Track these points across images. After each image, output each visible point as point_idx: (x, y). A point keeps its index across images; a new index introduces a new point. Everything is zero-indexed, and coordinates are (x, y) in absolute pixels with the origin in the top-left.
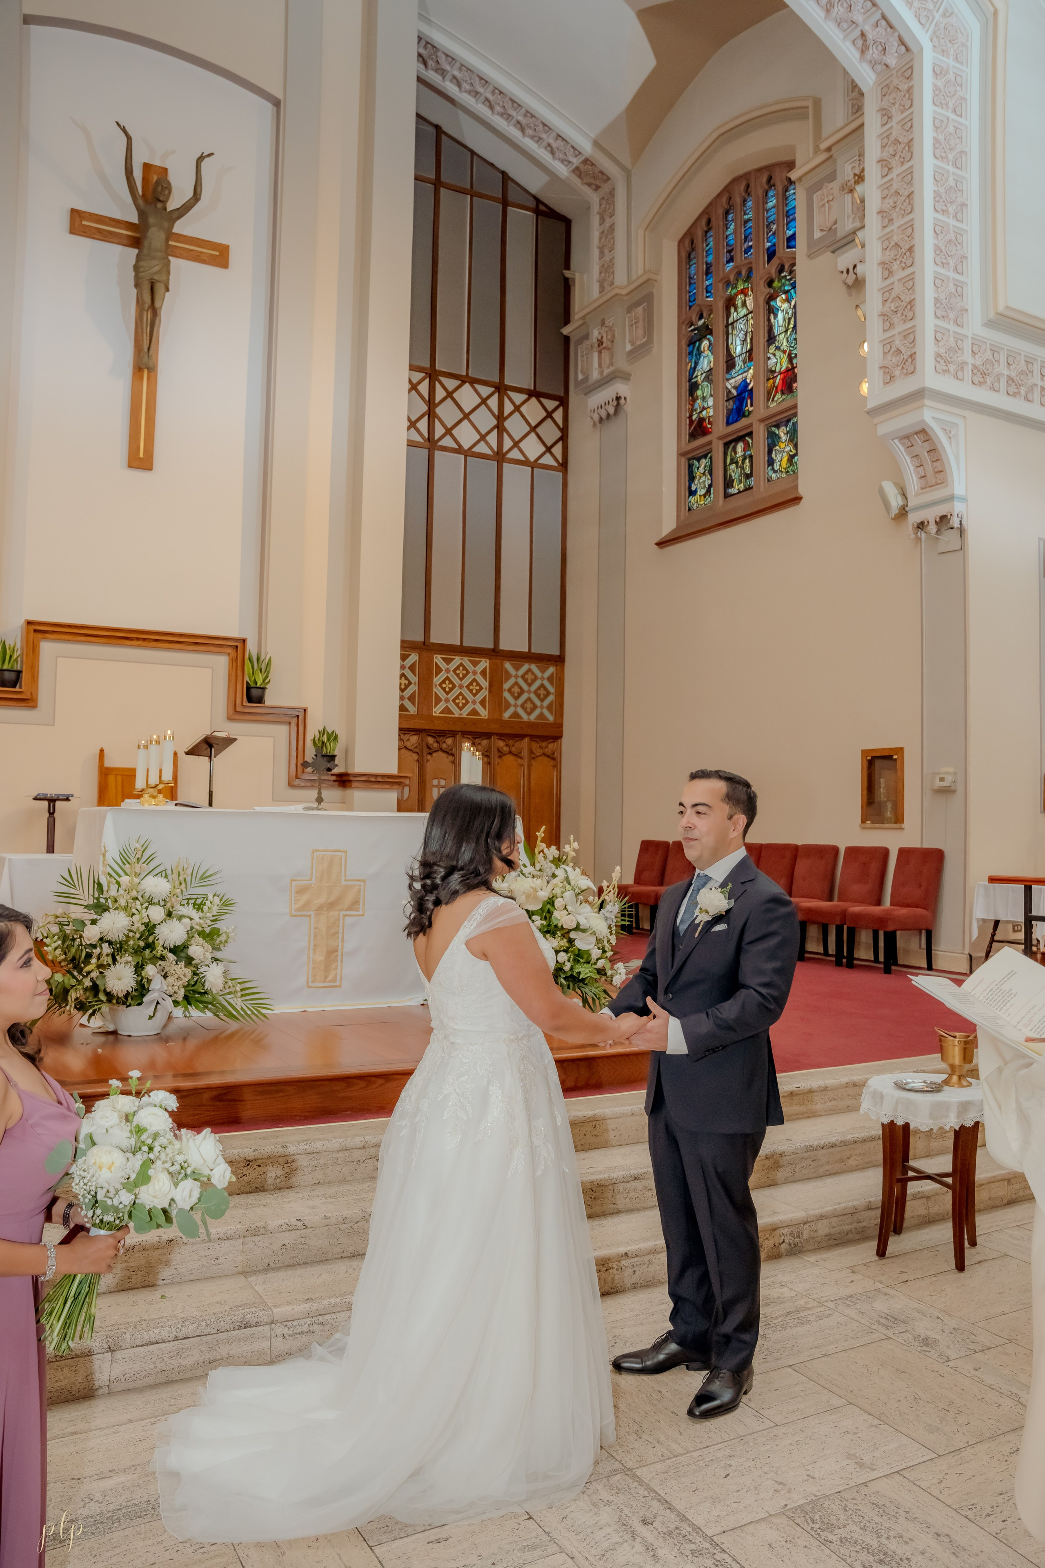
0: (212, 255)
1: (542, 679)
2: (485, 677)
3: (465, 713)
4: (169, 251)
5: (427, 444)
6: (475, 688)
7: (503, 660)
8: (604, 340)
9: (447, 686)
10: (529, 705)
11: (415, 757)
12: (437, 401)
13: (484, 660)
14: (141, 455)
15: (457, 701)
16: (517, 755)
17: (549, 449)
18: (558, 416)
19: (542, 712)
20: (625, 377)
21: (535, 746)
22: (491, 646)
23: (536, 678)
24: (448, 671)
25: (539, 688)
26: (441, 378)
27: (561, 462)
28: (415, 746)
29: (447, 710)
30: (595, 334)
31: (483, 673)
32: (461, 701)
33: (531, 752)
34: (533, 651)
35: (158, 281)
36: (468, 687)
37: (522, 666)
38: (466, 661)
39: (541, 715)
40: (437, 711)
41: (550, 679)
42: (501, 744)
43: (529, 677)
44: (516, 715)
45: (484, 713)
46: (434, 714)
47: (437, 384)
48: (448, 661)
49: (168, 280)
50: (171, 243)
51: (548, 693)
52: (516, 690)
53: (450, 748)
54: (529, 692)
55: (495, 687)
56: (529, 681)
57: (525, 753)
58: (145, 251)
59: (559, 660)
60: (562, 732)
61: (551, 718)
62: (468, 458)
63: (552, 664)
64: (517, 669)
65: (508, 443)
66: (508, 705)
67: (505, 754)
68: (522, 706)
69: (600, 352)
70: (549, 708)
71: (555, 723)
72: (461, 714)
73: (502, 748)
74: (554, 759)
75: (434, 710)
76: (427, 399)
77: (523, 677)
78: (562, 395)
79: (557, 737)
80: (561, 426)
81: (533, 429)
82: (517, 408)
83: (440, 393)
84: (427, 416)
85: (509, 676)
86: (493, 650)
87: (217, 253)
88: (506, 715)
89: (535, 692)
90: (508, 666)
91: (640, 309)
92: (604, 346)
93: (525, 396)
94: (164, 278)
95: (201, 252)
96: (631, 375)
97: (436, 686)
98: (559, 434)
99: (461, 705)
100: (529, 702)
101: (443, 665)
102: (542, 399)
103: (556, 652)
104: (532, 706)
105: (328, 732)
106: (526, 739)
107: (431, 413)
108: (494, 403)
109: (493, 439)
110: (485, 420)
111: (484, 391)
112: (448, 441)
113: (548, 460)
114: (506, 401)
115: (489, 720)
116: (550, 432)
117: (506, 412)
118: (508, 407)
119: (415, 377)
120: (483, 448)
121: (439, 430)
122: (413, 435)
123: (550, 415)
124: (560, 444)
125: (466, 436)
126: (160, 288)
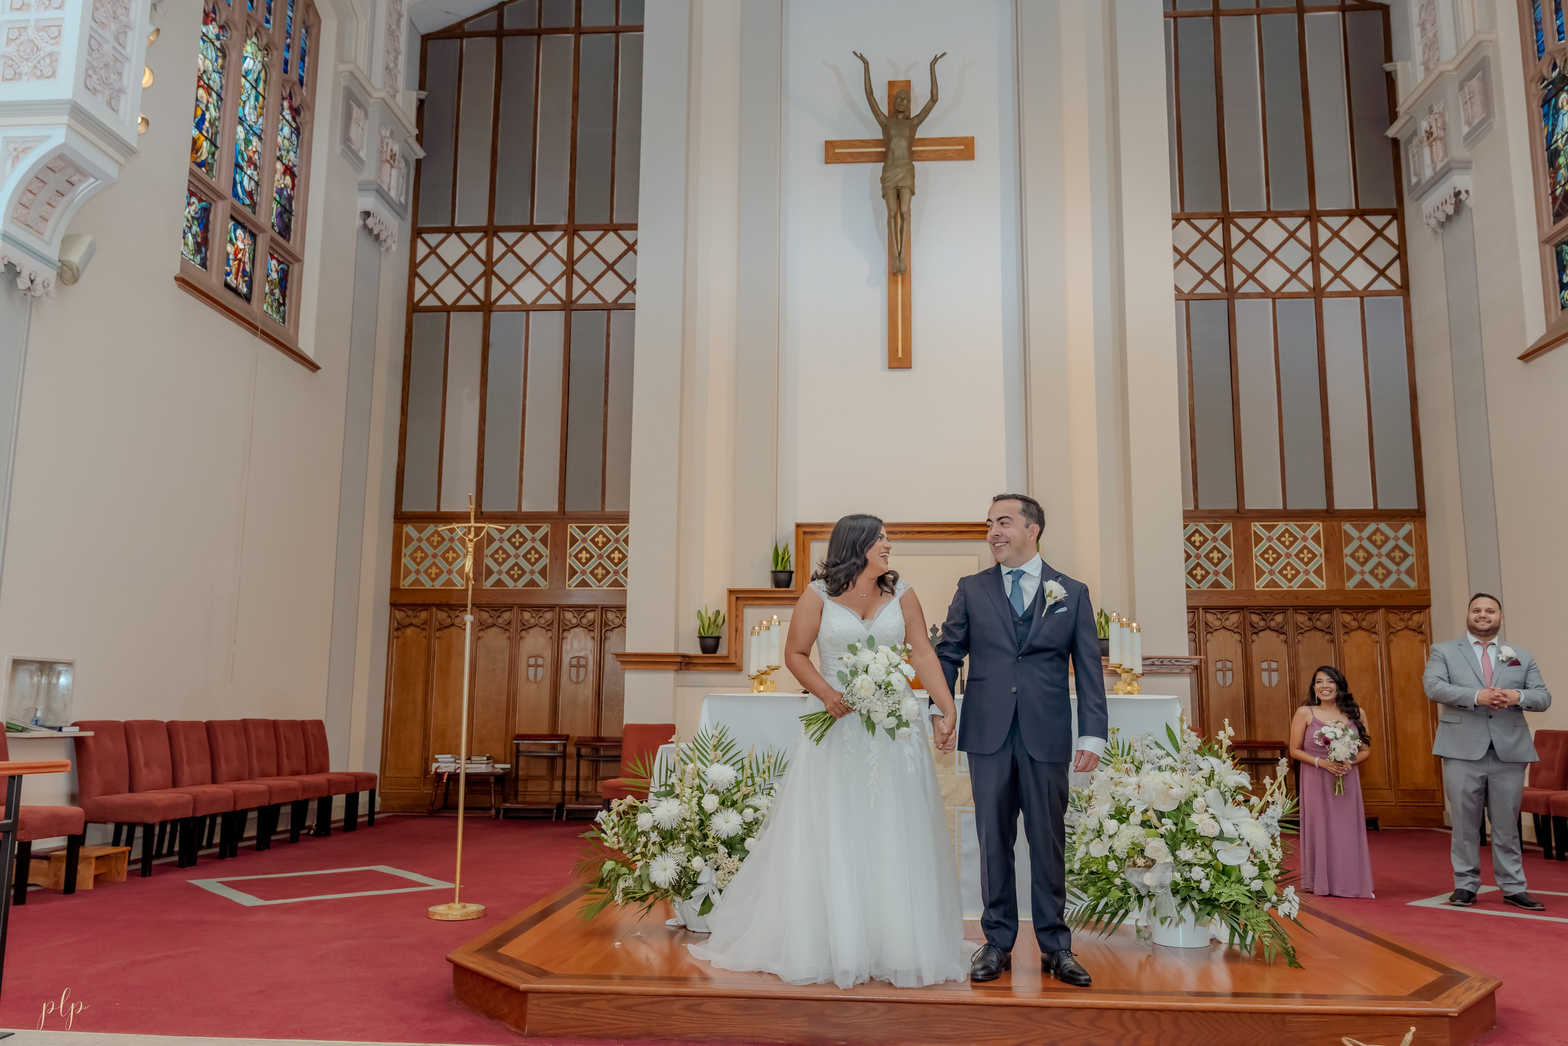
0: (957, 150)
1: (1396, 538)
2: (1318, 542)
3: (1295, 585)
4: (913, 156)
5: (1226, 294)
6: (1306, 556)
7: (1341, 521)
8: (1434, 129)
9: (1270, 556)
10: (1380, 571)
11: (1237, 637)
12: (1233, 246)
13: (1315, 523)
14: (900, 355)
15: (1285, 572)
16: (1371, 630)
17: (1382, 273)
18: (1392, 232)
19: (1400, 577)
20: (1465, 166)
21: (1393, 618)
22: (1323, 506)
23: (1387, 539)
24: (1270, 539)
25: (1393, 550)
26: (1237, 220)
27: (1399, 283)
28: (1236, 625)
29: (1273, 583)
30: (1424, 125)
31: (1316, 538)
32: (1289, 572)
33: (1388, 625)
34: (1380, 507)
35: (902, 187)
36: (1297, 555)
37: (1367, 526)
38: (1291, 527)
39: (1401, 582)
40: (1259, 585)
41: (1408, 538)
42: (1347, 618)
43: (1378, 538)
44: (1363, 583)
45: (1321, 584)
46: (1256, 589)
47: (1232, 227)
48: (1268, 529)
49: (914, 184)
50: (914, 149)
51: (1406, 555)
52: (1361, 554)
53: (1281, 626)
54: (1379, 555)
55: (1333, 552)
56: (1379, 543)
57: (1380, 627)
58: (890, 162)
59: (1418, 515)
60: (1429, 600)
61: (1412, 585)
62: (1277, 300)
63: (1407, 521)
64: (1360, 530)
65: (1326, 276)
66: (1351, 573)
67: (1352, 630)
68: (1372, 572)
69: (1431, 145)
70: (1410, 573)
71: (1419, 590)
72: (1290, 587)
73: (1349, 623)
74: (1422, 633)
75: (1256, 584)
76: (1222, 246)
77: (1369, 539)
78: (1395, 206)
79: (1423, 607)
80: (1397, 243)
81: (1359, 253)
82: (1335, 234)
83: (1236, 236)
84: (1223, 264)
85: (1349, 539)
86: (1327, 511)
87: (962, 147)
88: (1351, 585)
89: (1388, 555)
90: (1347, 527)
91: (1475, 83)
92: (1434, 136)
93: (1346, 218)
94: (908, 183)
95: (946, 150)
96: (1471, 162)
97: (1256, 557)
98: (1395, 252)
99: (1289, 576)
100: (1380, 568)
101: (1262, 533)
102: (1368, 218)
103: (1413, 505)
104: (1385, 571)
105: (1105, 614)
106: (1381, 611)
107: (1228, 261)
108: (1305, 234)
109: (1307, 274)
110: (1293, 255)
111: (1292, 223)
112: (1251, 287)
113: (1382, 285)
114: (1321, 228)
115: (1328, 592)
116: (1382, 253)
117: (1322, 241)
118: (1324, 235)
119: (1205, 225)
120: (1295, 287)
121: (1238, 276)
122: (1207, 288)
123: (1379, 233)
124: (1397, 264)
125: (1273, 277)
126: (905, 193)
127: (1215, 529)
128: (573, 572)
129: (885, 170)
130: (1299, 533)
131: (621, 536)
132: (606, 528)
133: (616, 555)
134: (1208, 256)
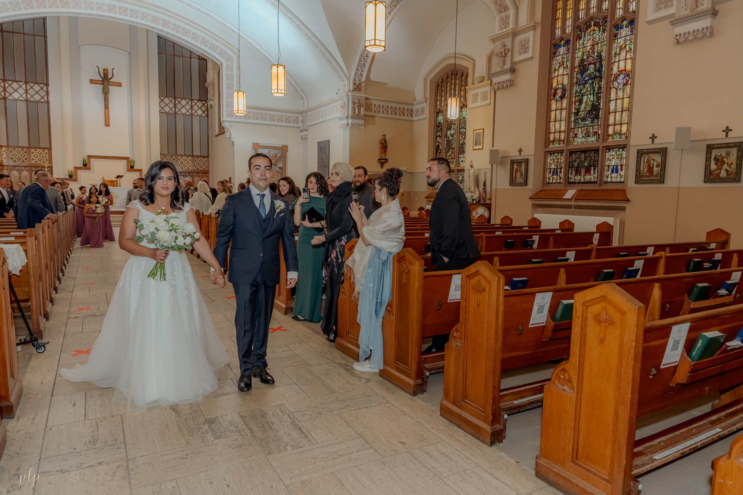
1: (204, 161)
4: (110, 85)
5: (174, 113)
6: (188, 163)
7: (194, 157)
9: (182, 163)
13: (190, 157)
17: (204, 112)
18: (206, 105)
19: (204, 167)
21: (203, 174)
22: (191, 154)
24: (182, 160)
25: (203, 163)
26: (177, 99)
27: (207, 115)
29: (182, 168)
31: (190, 160)
32: (185, 166)
34: (201, 155)
35: (107, 92)
38: (186, 158)
39: (204, 168)
41: (206, 161)
43: (201, 160)
44: (198, 168)
45: (191, 168)
48: (182, 158)
49: (109, 91)
51: (205, 164)
52: (198, 163)
53: (183, 175)
54: (201, 164)
55: (193, 163)
57: (201, 176)
58: (105, 86)
59: (208, 157)
61: (206, 169)
62: (184, 116)
63: (206, 158)
64: (198, 159)
65: (194, 112)
66: (196, 166)
68: (200, 166)
70: (206, 167)
72: (185, 168)
73: (195, 175)
76: (174, 104)
78: (206, 100)
79: (208, 173)
80: (207, 107)
81: (200, 108)
82: (196, 104)
83: (177, 102)
85: (196, 160)
88: (196, 168)
90: (196, 158)
93: (198, 101)
97: (179, 163)
98: (206, 109)
101: (180, 159)
102: (202, 101)
103: (207, 155)
104: (202, 166)
106: (201, 173)
107: (175, 107)
108: (190, 103)
109: (190, 111)
110: (188, 107)
111: (188, 101)
112: (179, 112)
113: (204, 115)
114: (193, 102)
115: (192, 170)
116: (204, 108)
117: (193, 105)
118: (193, 104)
119: (171, 99)
120: (188, 113)
121: (177, 110)
122: (171, 112)
123: (204, 105)
124: (206, 111)
125: (184, 111)
126: (107, 94)
127: (171, 157)
128: (33, 159)
129: (103, 88)
130: (187, 159)
131: (45, 152)
132: (41, 150)
133: (44, 156)
134: (171, 105)
